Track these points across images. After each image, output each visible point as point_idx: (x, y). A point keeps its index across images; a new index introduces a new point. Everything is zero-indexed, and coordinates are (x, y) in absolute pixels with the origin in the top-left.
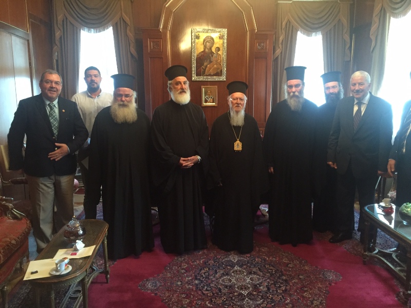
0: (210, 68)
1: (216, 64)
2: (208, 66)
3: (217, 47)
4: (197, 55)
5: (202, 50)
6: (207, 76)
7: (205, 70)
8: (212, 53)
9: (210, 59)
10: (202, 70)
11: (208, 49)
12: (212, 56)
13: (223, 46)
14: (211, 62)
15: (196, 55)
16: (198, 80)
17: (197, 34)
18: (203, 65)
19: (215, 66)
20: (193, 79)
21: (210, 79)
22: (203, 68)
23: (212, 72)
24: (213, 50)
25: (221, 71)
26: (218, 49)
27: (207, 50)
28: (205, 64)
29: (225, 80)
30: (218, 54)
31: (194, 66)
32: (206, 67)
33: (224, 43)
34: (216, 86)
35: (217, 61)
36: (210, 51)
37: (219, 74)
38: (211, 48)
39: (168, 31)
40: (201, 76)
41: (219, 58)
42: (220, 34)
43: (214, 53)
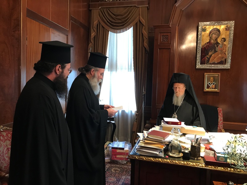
0: (215, 58)
1: (221, 54)
2: (213, 55)
3: (223, 38)
4: (203, 46)
5: (208, 41)
6: (211, 64)
7: (209, 59)
8: (217, 43)
9: (215, 49)
10: (207, 59)
11: (213, 40)
12: (217, 46)
13: (230, 36)
14: (215, 51)
16: (202, 68)
17: (204, 27)
18: (208, 54)
19: (220, 55)
20: (197, 67)
21: (213, 67)
22: (207, 57)
23: (216, 61)
24: (219, 40)
25: (226, 60)
26: (224, 40)
27: (212, 41)
28: (210, 54)
29: (229, 68)
30: (223, 44)
31: (199, 55)
32: (211, 56)
33: (230, 34)
34: (220, 74)
35: (221, 50)
36: (215, 42)
37: (223, 62)
38: (216, 39)
39: (177, 27)
40: (205, 64)
41: (225, 48)
42: (227, 26)
43: (219, 44)
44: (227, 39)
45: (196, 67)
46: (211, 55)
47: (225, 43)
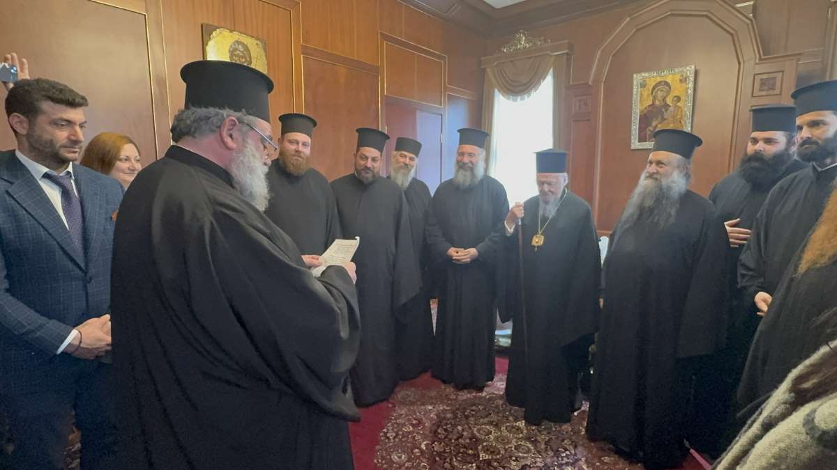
1: (673, 123)
2: (659, 126)
3: (676, 96)
4: (641, 112)
5: (650, 103)
7: (653, 132)
8: (666, 106)
9: (663, 117)
10: (648, 133)
11: (659, 100)
12: (666, 111)
13: (687, 93)
14: (663, 119)
15: (638, 111)
17: (642, 81)
18: (651, 125)
20: (633, 147)
22: (650, 130)
24: (669, 101)
26: (678, 98)
27: (657, 103)
28: (654, 124)
30: (676, 106)
31: (635, 128)
33: (687, 88)
35: (674, 117)
36: (663, 104)
38: (664, 99)
39: (603, 84)
40: (646, 141)
41: (679, 113)
42: (682, 76)
43: (670, 106)
44: (682, 98)
45: (630, 146)
46: (656, 126)
47: (678, 104)
